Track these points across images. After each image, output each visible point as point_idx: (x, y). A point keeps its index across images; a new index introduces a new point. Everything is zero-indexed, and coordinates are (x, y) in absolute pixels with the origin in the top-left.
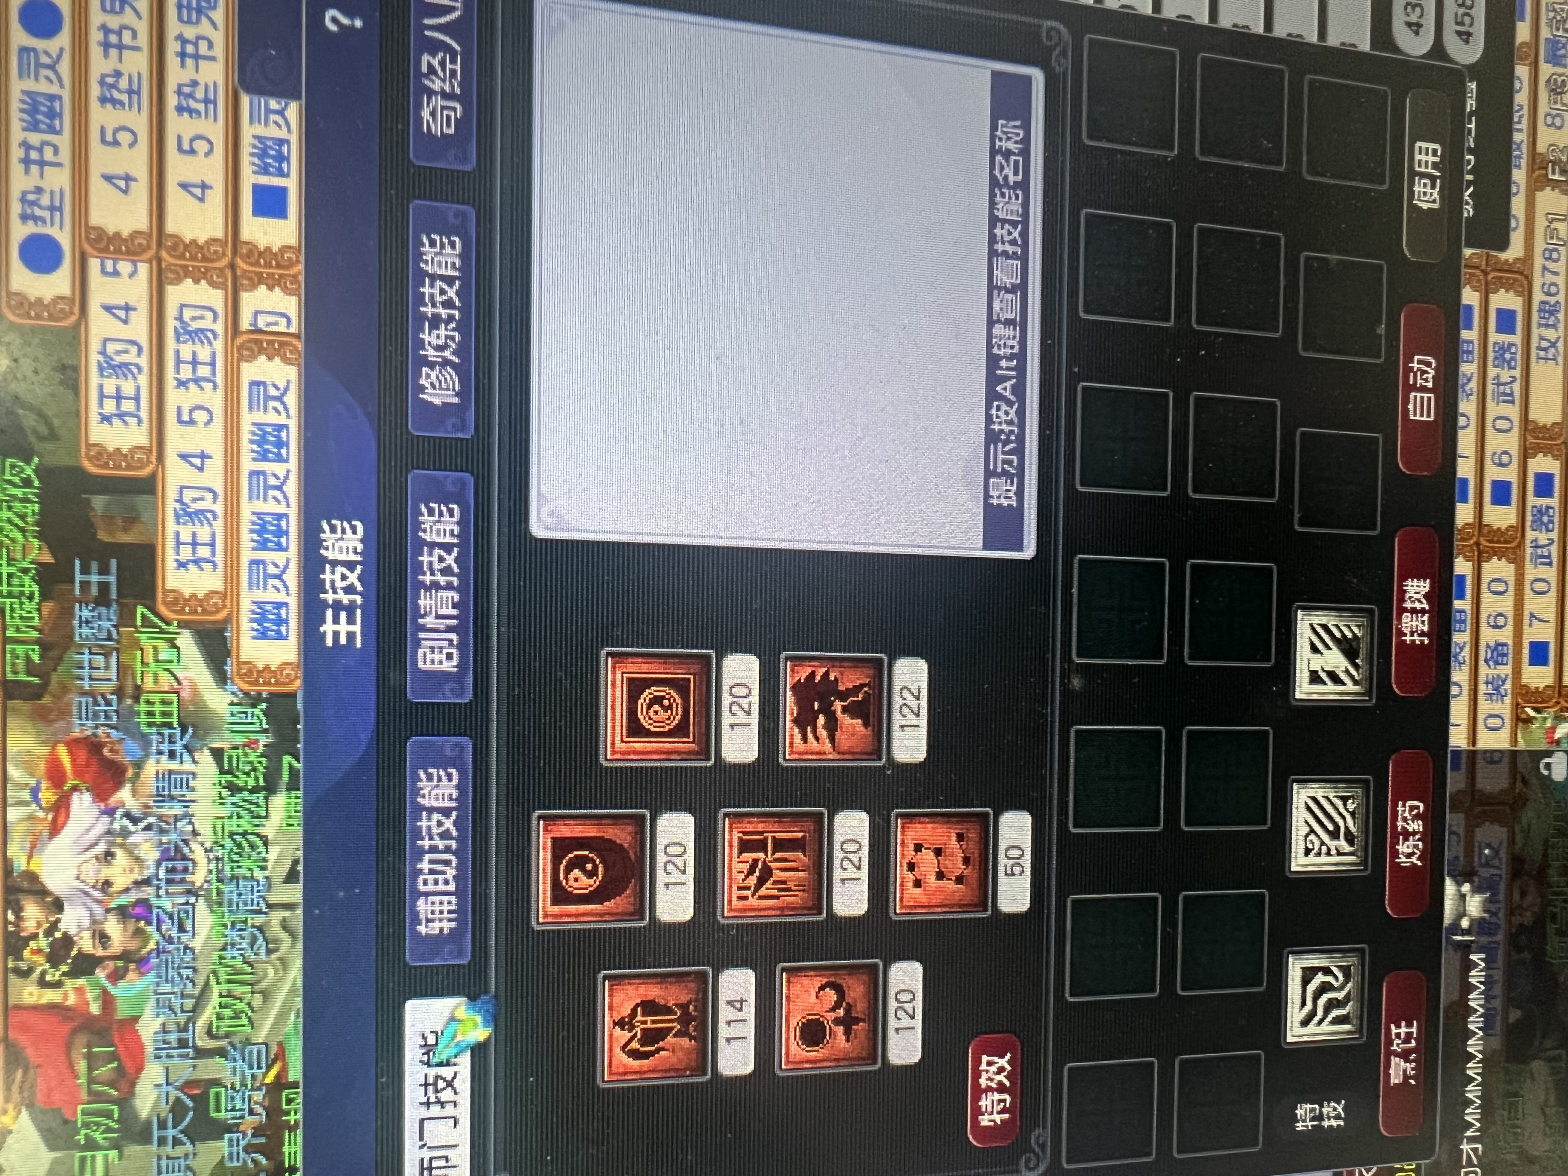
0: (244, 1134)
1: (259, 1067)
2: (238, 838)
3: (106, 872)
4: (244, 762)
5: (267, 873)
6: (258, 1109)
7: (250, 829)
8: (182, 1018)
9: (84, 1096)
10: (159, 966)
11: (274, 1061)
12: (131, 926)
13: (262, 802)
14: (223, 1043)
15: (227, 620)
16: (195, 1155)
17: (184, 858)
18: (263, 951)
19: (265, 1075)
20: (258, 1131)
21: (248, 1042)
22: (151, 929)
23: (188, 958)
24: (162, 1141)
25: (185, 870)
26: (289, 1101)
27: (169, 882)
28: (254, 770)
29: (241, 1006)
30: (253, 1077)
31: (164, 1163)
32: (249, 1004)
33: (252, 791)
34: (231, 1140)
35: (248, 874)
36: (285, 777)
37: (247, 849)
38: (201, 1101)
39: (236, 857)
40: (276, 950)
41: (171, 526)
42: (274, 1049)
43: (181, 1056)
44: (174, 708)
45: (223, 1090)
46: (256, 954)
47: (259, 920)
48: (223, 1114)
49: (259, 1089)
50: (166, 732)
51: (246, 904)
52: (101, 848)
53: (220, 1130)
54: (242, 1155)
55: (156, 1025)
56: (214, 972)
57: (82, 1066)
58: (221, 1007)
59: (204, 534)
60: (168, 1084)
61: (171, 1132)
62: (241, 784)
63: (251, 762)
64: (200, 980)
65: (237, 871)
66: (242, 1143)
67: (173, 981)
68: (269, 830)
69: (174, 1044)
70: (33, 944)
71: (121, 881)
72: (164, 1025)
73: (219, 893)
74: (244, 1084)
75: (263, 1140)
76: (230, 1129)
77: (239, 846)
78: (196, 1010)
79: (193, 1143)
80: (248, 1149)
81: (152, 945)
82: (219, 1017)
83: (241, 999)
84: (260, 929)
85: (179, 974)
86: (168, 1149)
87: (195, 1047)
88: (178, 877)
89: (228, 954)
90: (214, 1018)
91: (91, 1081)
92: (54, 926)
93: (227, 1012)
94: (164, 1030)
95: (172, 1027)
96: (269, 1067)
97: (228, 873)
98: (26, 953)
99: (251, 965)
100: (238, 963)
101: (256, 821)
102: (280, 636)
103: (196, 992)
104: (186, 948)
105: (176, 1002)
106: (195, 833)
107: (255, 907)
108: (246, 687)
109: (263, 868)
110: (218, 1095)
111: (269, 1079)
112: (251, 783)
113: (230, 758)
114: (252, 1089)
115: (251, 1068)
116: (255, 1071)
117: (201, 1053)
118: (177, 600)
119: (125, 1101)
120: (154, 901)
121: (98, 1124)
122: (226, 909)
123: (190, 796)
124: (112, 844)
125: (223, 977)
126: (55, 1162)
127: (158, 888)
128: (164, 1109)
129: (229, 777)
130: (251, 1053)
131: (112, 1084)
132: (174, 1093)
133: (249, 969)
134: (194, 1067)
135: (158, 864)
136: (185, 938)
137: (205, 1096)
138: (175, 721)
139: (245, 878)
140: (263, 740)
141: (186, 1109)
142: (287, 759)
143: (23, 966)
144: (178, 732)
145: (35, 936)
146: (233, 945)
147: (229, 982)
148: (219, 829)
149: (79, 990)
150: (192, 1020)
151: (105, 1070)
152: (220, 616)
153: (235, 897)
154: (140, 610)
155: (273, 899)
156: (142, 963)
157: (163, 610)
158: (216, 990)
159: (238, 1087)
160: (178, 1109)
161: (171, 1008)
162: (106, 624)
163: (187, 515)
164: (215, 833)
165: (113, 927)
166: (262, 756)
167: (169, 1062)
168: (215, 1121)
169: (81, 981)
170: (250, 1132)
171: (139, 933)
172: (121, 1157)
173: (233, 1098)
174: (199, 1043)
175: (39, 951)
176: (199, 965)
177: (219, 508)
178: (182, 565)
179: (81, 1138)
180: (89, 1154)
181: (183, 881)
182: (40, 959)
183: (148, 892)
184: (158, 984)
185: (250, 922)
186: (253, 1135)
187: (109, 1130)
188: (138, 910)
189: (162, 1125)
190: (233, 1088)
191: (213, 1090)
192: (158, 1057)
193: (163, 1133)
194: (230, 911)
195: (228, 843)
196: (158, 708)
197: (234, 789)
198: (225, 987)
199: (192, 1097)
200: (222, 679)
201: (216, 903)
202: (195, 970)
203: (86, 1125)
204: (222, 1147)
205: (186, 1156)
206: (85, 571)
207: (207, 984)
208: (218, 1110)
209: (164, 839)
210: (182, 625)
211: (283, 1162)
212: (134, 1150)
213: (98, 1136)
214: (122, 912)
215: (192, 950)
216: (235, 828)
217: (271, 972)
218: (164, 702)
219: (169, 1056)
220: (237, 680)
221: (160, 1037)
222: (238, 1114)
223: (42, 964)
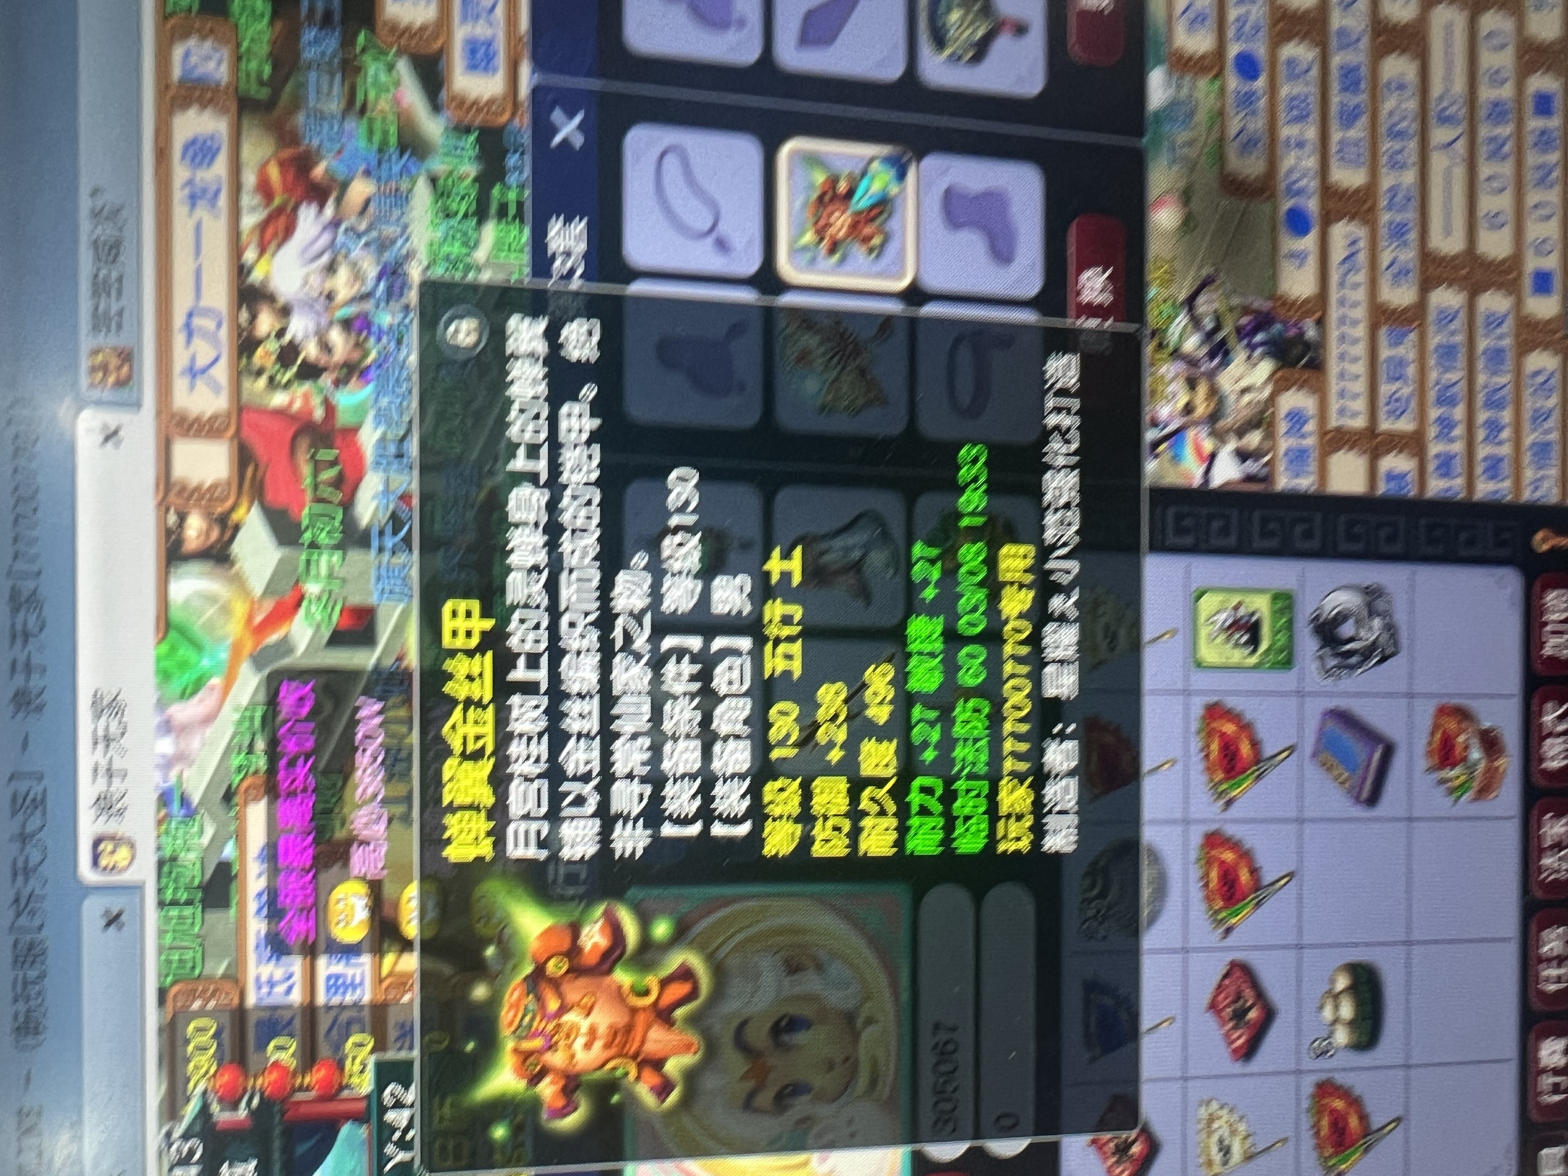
3: (328, 285)
4: (457, 191)
9: (309, 497)
10: (379, 378)
12: (353, 338)
13: (473, 227)
15: (440, 53)
17: (400, 276)
20: (470, 549)
22: (371, 342)
23: (404, 376)
24: (381, 549)
27: (389, 295)
28: (466, 197)
31: (384, 568)
33: (466, 216)
36: (496, 204)
43: (398, 468)
44: (394, 128)
50: (386, 154)
55: (376, 435)
60: (388, 491)
61: (390, 541)
62: (453, 209)
63: (464, 189)
67: (392, 393)
68: (481, 256)
69: (393, 453)
70: (264, 347)
71: (343, 293)
72: (383, 437)
79: (410, 553)
81: (372, 357)
85: (398, 388)
86: (388, 558)
88: (397, 291)
91: (316, 484)
92: (281, 333)
94: (383, 440)
95: (389, 440)
98: (257, 356)
102: (488, 70)
104: (402, 367)
108: (460, 118)
112: (463, 209)
113: (445, 183)
118: (395, 29)
119: (348, 505)
121: (323, 524)
124: (335, 256)
126: (283, 558)
127: (378, 303)
128: (384, 517)
129: (444, 203)
132: (392, 503)
135: (379, 278)
138: (394, 143)
140: (474, 171)
141: (403, 520)
142: (497, 187)
143: (255, 367)
144: (397, 154)
145: (265, 339)
148: (435, 249)
149: (306, 396)
151: (328, 474)
152: (434, 48)
154: (363, 32)
156: (363, 374)
157: (384, 35)
160: (396, 521)
161: (390, 418)
164: (430, 253)
165: (336, 337)
167: (389, 472)
169: (308, 386)
171: (360, 344)
172: (344, 560)
175: (269, 355)
179: (306, 538)
180: (313, 555)
182: (270, 362)
183: (368, 306)
184: (378, 396)
186: (467, 552)
187: (332, 531)
188: (359, 322)
189: (382, 533)
192: (377, 468)
193: (382, 541)
196: (378, 127)
197: (448, 213)
200: (436, 107)
203: (311, 524)
209: (384, 256)
210: (399, 52)
212: (355, 555)
213: (324, 537)
214: (347, 324)
219: (388, 465)
220: (451, 111)
221: (380, 447)
223: (272, 365)
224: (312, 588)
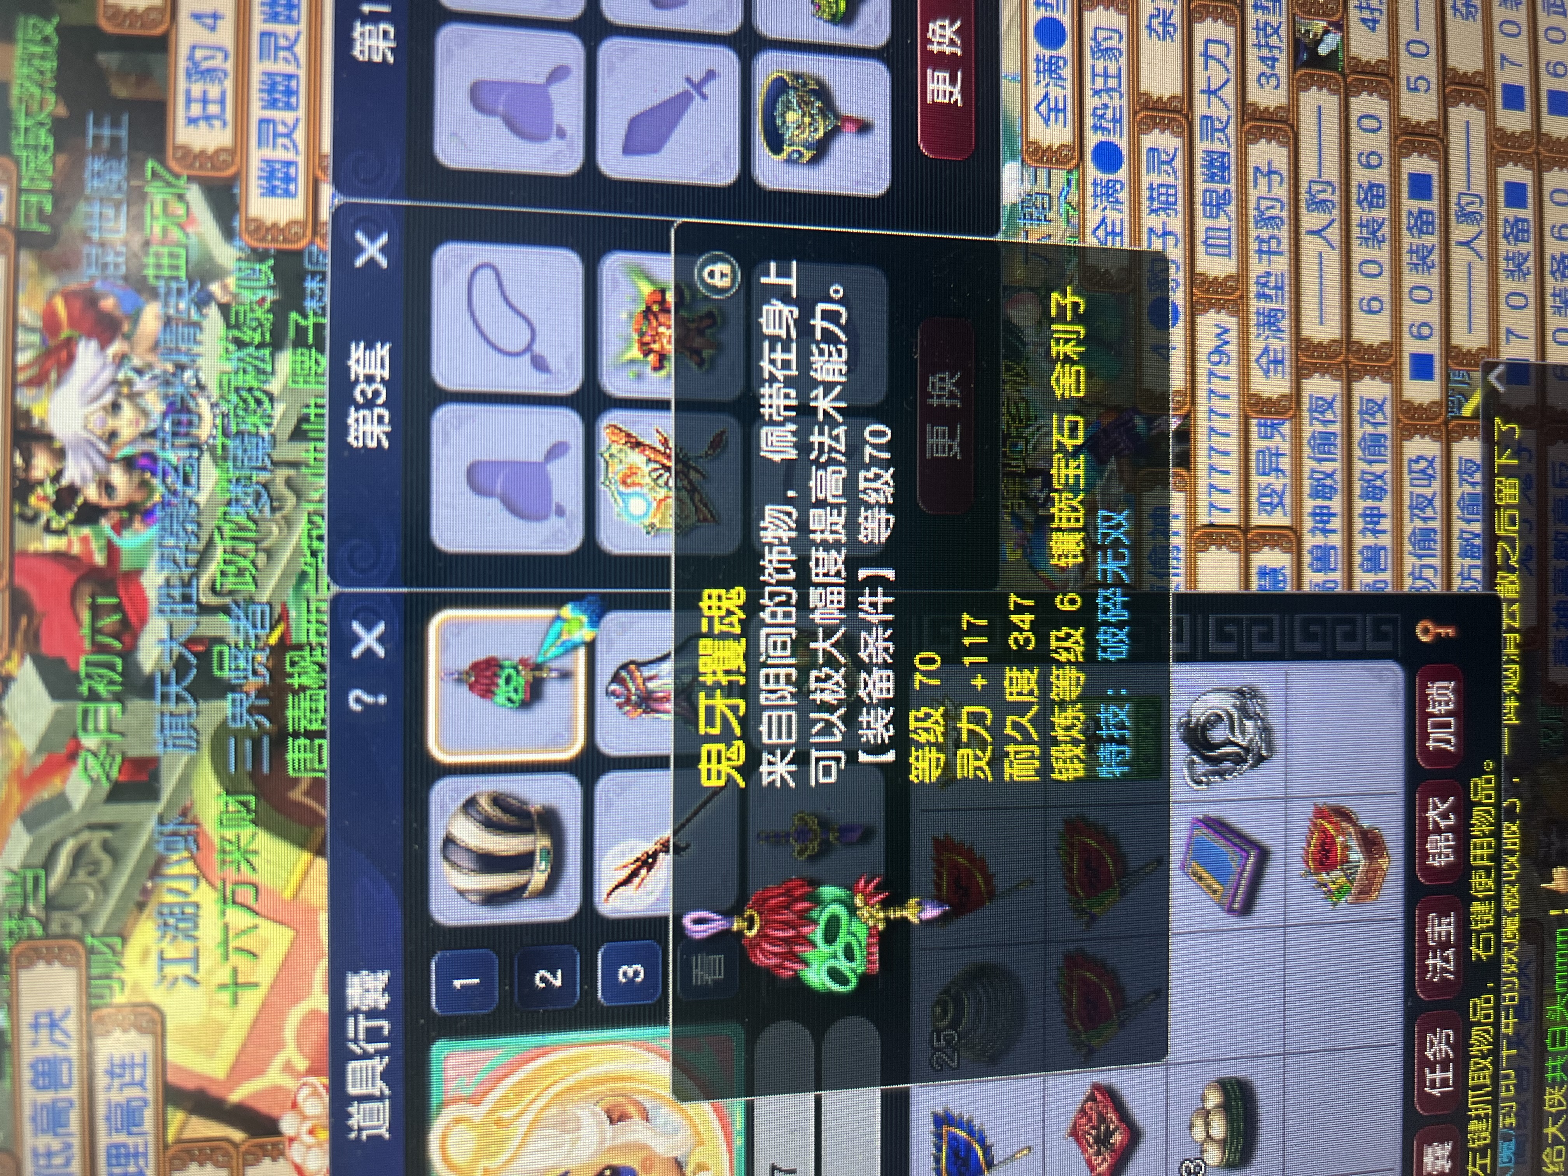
0: (248, 694)
1: (263, 627)
2: (244, 394)
3: (111, 423)
4: (252, 319)
5: (272, 430)
6: (262, 670)
7: (255, 384)
8: (186, 572)
9: (87, 645)
10: (163, 519)
11: (278, 622)
12: (136, 478)
13: (268, 357)
14: (228, 600)
15: (235, 177)
16: (198, 713)
17: (189, 411)
18: (267, 509)
19: (268, 636)
20: (261, 693)
21: (251, 600)
22: (156, 482)
23: (193, 512)
24: (165, 697)
25: (190, 424)
26: (293, 664)
27: (175, 434)
28: (261, 325)
29: (245, 563)
30: (257, 637)
31: (167, 720)
32: (253, 563)
33: (259, 346)
34: (234, 701)
35: (253, 430)
36: (292, 333)
37: (253, 404)
38: (204, 658)
39: (241, 413)
40: (280, 508)
41: (182, 84)
42: (278, 610)
43: (185, 611)
44: (182, 262)
45: (226, 649)
46: (260, 511)
47: (264, 476)
48: (226, 674)
49: (263, 649)
50: (174, 285)
51: (250, 459)
52: (108, 398)
53: (222, 689)
54: (246, 717)
55: (160, 579)
56: (219, 529)
57: (86, 616)
58: (225, 562)
59: (214, 92)
60: (171, 638)
61: (174, 689)
62: (247, 339)
63: (257, 319)
64: (204, 535)
65: (243, 427)
66: (246, 704)
67: (177, 536)
68: (275, 386)
69: (178, 598)
70: (39, 491)
71: (126, 432)
72: (168, 580)
73: (224, 447)
74: (247, 643)
75: (265, 703)
76: (234, 689)
77: (245, 401)
78: (200, 565)
79: (196, 700)
80: (251, 711)
81: (157, 498)
82: (223, 574)
83: (245, 557)
84: (265, 486)
85: (184, 529)
86: (171, 706)
87: (199, 604)
88: (183, 430)
89: (232, 509)
90: (218, 575)
91: (95, 631)
92: (59, 474)
93: (232, 569)
94: (168, 583)
95: (175, 581)
96: (272, 628)
97: (234, 428)
98: (33, 500)
99: (255, 522)
100: (242, 519)
101: (262, 377)
102: (287, 193)
103: (201, 546)
104: (190, 502)
105: (180, 557)
106: (200, 386)
107: (260, 464)
108: (255, 244)
109: (269, 425)
110: (221, 654)
111: (273, 640)
112: (257, 338)
113: (237, 313)
114: (256, 649)
115: (255, 626)
116: (259, 631)
117: (205, 610)
118: (187, 155)
119: (129, 654)
120: (160, 454)
121: (101, 676)
122: (230, 464)
123: (196, 349)
124: (119, 394)
125: (227, 533)
126: (58, 712)
127: (164, 441)
128: (168, 665)
129: (236, 333)
130: (254, 613)
131: (116, 636)
132: (177, 649)
133: (252, 526)
134: (198, 623)
135: (165, 415)
136: (190, 492)
137: (208, 653)
138: (182, 274)
139: (250, 434)
140: (271, 296)
141: (189, 666)
142: (294, 316)
143: (30, 513)
144: (185, 285)
145: (41, 483)
146: (237, 501)
147: (234, 538)
148: (225, 383)
149: (85, 540)
150: (196, 575)
151: (109, 621)
152: (229, 172)
153: (240, 453)
154: (150, 164)
155: (276, 456)
156: (148, 515)
157: (172, 164)
158: (220, 546)
159: (241, 645)
160: (181, 666)
161: (175, 562)
162: (116, 177)
163: (197, 72)
164: (221, 386)
165: (118, 477)
166: (269, 311)
167: (173, 618)
168: (220, 680)
169: (86, 531)
170: (253, 694)
171: (144, 485)
172: (124, 711)
173: (236, 658)
174: (204, 600)
175: (45, 498)
176: (203, 519)
177: (229, 66)
178: (192, 121)
179: (84, 689)
180: (91, 706)
181: (187, 435)
182: (46, 507)
184: (162, 537)
185: (254, 479)
186: (257, 697)
187: (111, 682)
188: (143, 461)
189: (165, 681)
190: (237, 647)
191: (216, 649)
192: (161, 611)
193: (166, 689)
194: (235, 467)
195: (234, 398)
196: (165, 261)
197: (240, 344)
198: (228, 543)
199: (196, 655)
200: (229, 234)
201: (221, 457)
202: (199, 525)
203: (89, 676)
204: (225, 707)
205: (189, 714)
206: (98, 123)
207: (211, 540)
208: (221, 668)
209: (171, 391)
210: (190, 179)
211: (286, 726)
212: (137, 704)
213: (102, 689)
214: (129, 463)
215: (197, 505)
216: (240, 384)
217: (275, 530)
218: (172, 255)
219: (172, 611)
220: (246, 237)
221: (164, 591)
222: (241, 674)
223: (47, 511)
224: (90, 741)
